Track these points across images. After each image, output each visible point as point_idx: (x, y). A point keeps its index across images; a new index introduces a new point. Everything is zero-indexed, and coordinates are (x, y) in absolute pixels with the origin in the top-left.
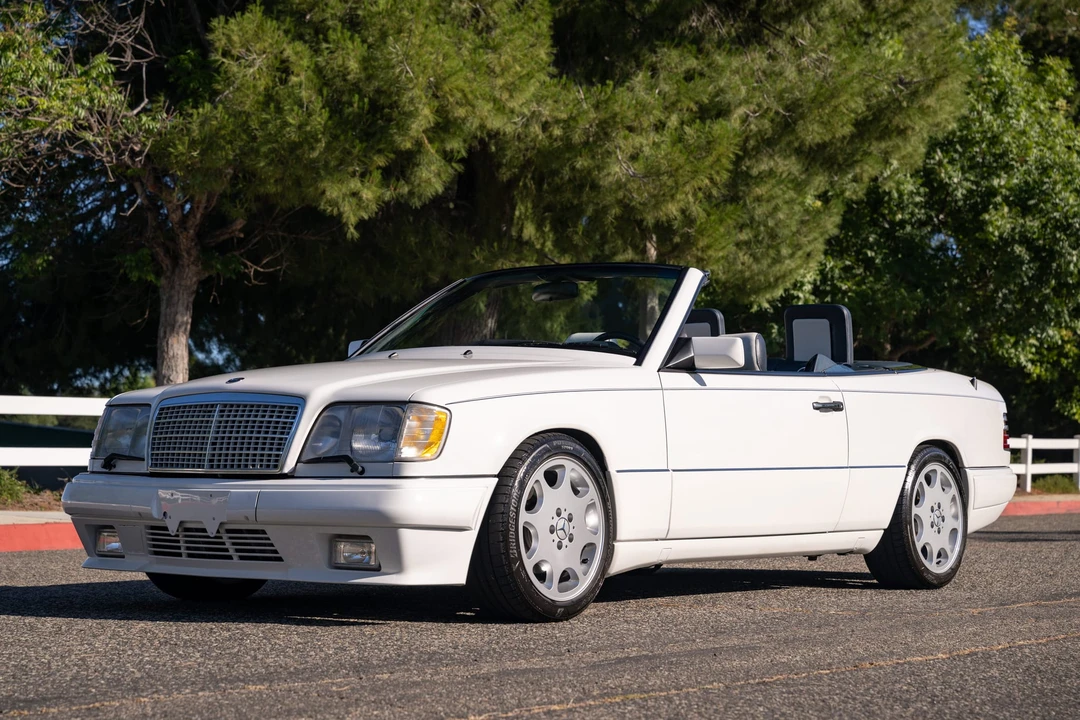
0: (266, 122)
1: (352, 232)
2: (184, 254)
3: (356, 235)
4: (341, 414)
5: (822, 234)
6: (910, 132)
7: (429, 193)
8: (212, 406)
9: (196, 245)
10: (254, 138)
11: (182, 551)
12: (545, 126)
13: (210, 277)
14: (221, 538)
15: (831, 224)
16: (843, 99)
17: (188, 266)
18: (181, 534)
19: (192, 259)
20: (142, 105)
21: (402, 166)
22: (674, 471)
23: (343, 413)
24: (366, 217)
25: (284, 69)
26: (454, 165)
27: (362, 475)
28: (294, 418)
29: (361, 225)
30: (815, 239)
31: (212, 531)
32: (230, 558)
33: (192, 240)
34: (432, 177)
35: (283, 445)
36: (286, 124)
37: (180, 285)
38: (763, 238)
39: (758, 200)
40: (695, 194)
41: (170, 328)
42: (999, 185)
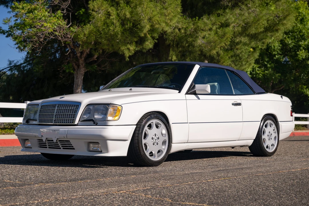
0: (104, 29)
1: (127, 59)
2: (81, 65)
3: (128, 59)
5: (254, 58)
6: (279, 30)
7: (148, 48)
8: (55, 105)
9: (84, 62)
10: (101, 33)
11: (47, 146)
12: (179, 29)
13: (88, 71)
14: (57, 143)
15: (257, 55)
16: (261, 21)
17: (82, 68)
18: (47, 142)
19: (83, 66)
20: (70, 24)
21: (141, 41)
22: (189, 123)
23: (92, 107)
24: (131, 55)
25: (109, 14)
26: (155, 40)
27: (97, 125)
28: (78, 108)
29: (130, 57)
30: (252, 59)
31: (55, 141)
32: (60, 148)
33: (83, 61)
34: (149, 44)
35: (75, 116)
36: (110, 29)
37: (80, 73)
38: (238, 60)
39: (237, 49)
40: (221, 48)
41: (77, 85)
42: (302, 44)
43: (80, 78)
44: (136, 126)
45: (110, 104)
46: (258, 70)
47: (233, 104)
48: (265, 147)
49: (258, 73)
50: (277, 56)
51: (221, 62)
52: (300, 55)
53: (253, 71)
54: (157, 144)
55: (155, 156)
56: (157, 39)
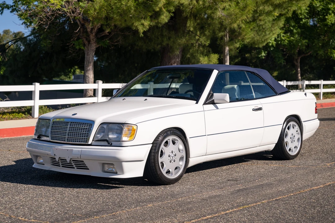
0: (116, 3)
1: (142, 35)
2: (92, 40)
3: (143, 35)
4: (105, 126)
5: (279, 27)
7: (163, 22)
8: (68, 122)
9: (95, 37)
10: (112, 8)
11: (60, 165)
12: (197, 1)
13: (99, 47)
14: (71, 162)
15: (281, 23)
17: (93, 44)
18: (60, 160)
19: (94, 42)
21: (156, 15)
22: (208, 135)
24: (145, 30)
26: (171, 14)
27: (111, 146)
28: (91, 127)
29: (144, 33)
30: (277, 29)
31: (68, 161)
32: (74, 168)
33: (94, 36)
34: (165, 18)
35: (88, 136)
36: (122, 4)
37: (91, 49)
38: (261, 29)
39: (260, 20)
40: (242, 21)
41: (88, 62)
42: (331, 7)
43: (91, 54)
44: (152, 145)
45: (125, 123)
46: (283, 36)
47: (254, 110)
48: (288, 150)
49: (283, 40)
50: (304, 20)
51: (243, 35)
52: (328, 19)
53: (278, 37)
54: (174, 161)
55: (172, 174)
56: (173, 13)
